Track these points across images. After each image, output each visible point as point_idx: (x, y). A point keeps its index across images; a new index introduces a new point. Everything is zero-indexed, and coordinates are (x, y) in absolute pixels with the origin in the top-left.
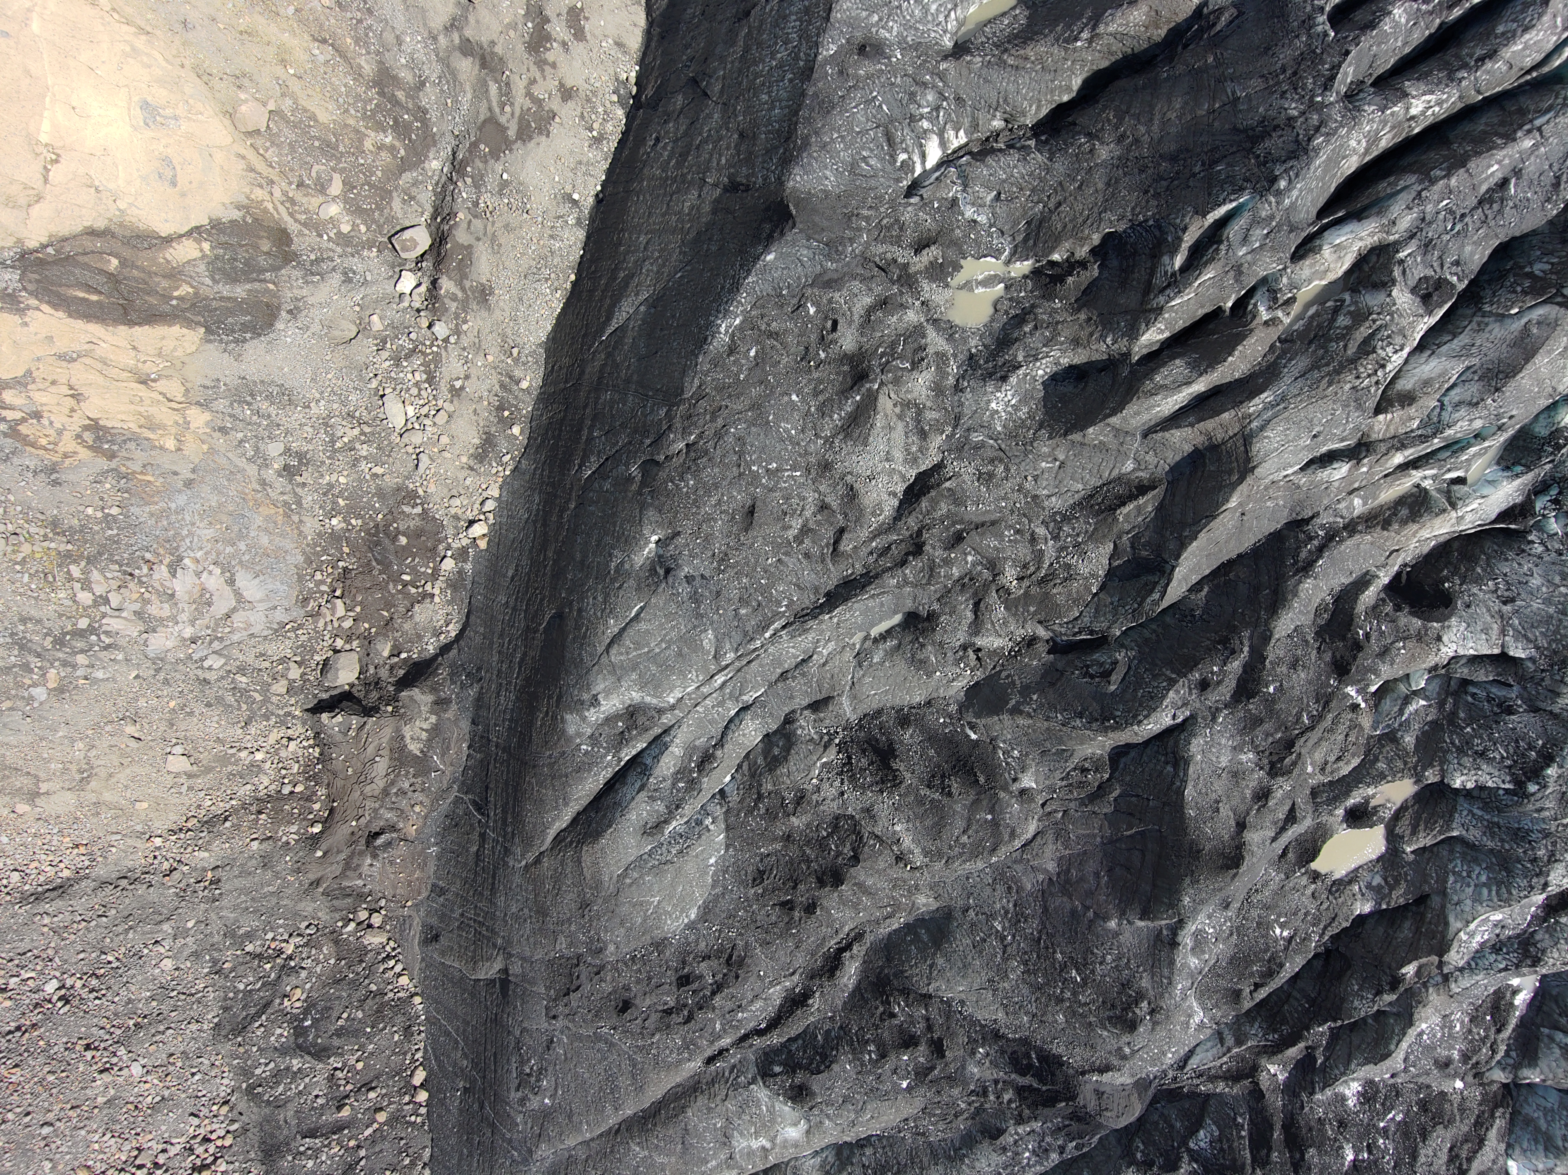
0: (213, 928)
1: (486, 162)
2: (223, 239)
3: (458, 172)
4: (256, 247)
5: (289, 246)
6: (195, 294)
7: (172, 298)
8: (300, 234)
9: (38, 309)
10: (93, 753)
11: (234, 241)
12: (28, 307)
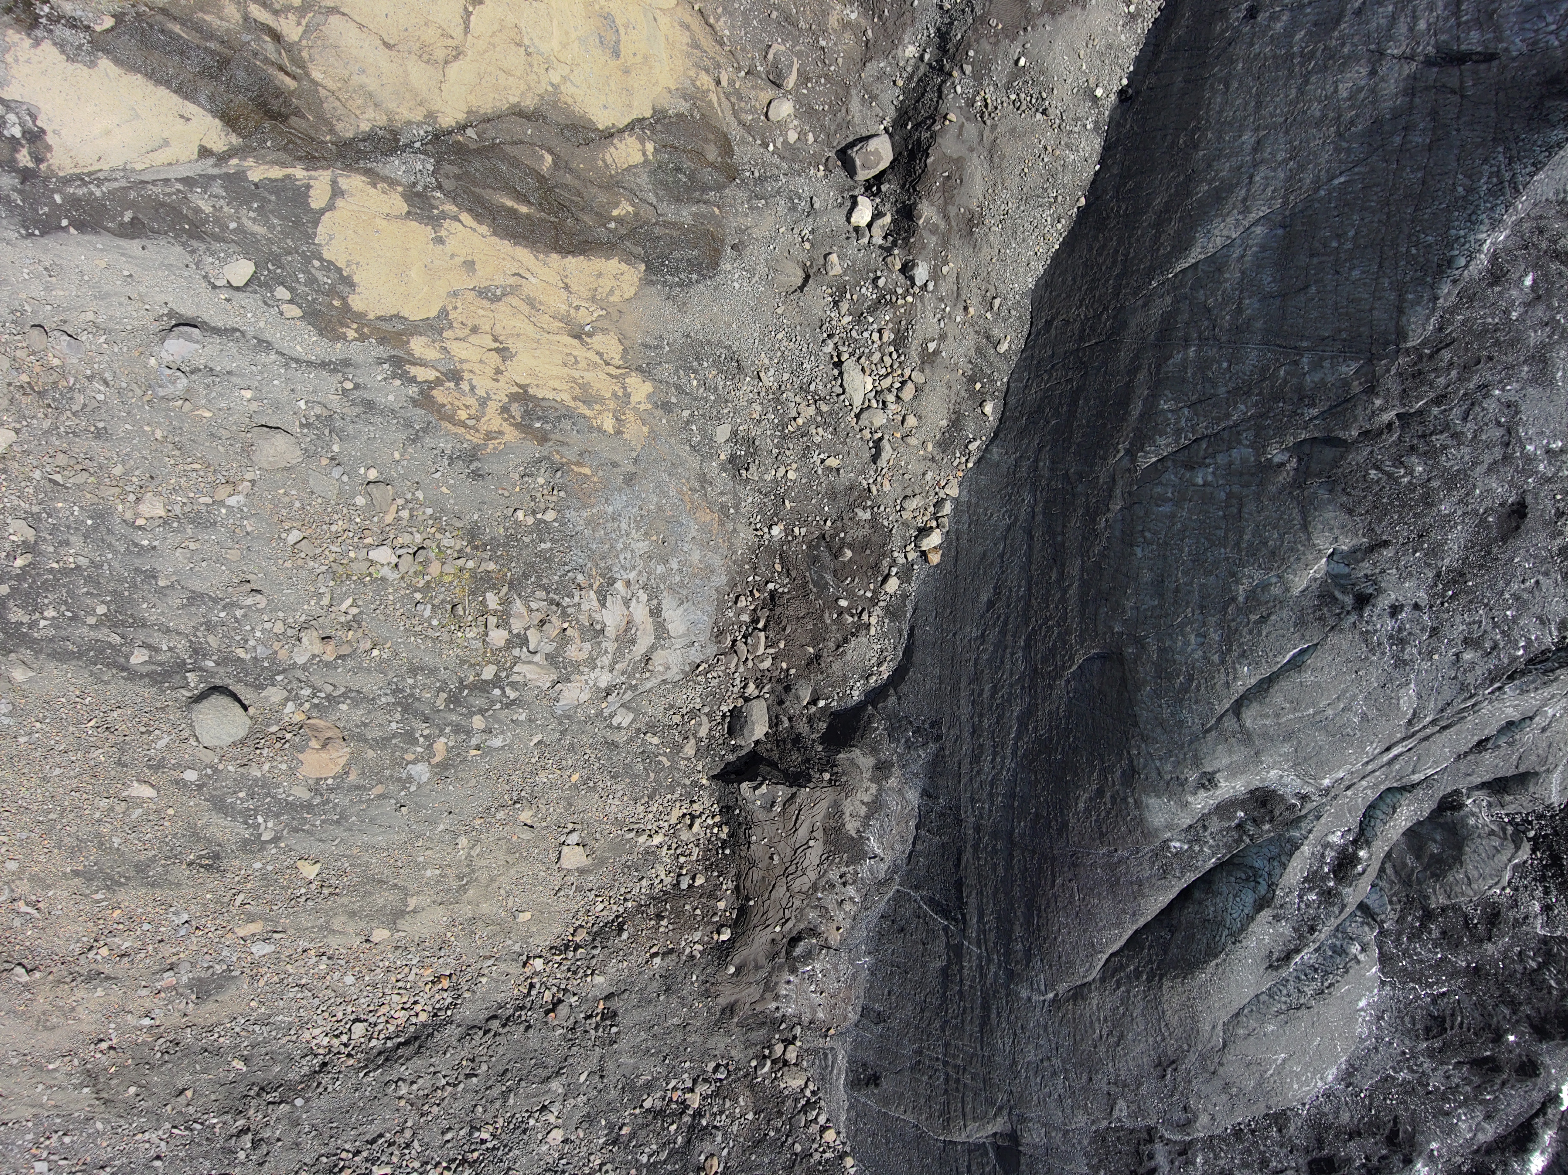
0: (612, 1078)
1: (997, 43)
2: (670, 139)
3: (952, 59)
4: (701, 154)
5: (731, 158)
6: (636, 214)
7: (610, 219)
8: (743, 141)
9: (456, 219)
10: (478, 849)
11: (680, 143)
12: (444, 216)
